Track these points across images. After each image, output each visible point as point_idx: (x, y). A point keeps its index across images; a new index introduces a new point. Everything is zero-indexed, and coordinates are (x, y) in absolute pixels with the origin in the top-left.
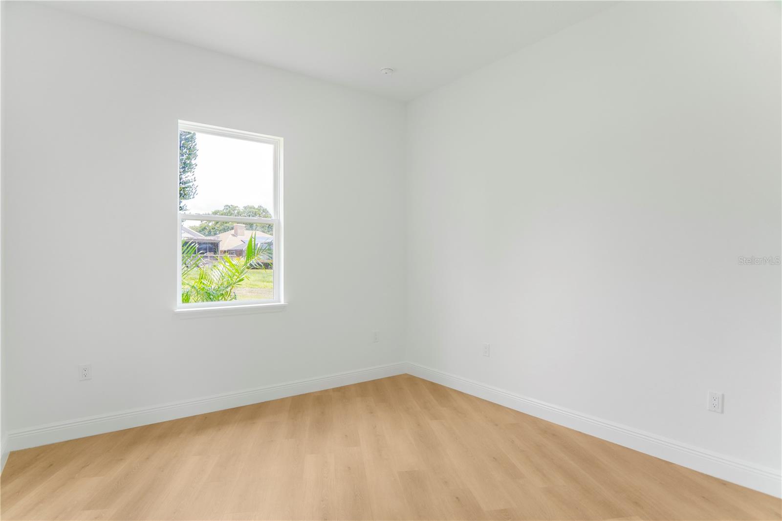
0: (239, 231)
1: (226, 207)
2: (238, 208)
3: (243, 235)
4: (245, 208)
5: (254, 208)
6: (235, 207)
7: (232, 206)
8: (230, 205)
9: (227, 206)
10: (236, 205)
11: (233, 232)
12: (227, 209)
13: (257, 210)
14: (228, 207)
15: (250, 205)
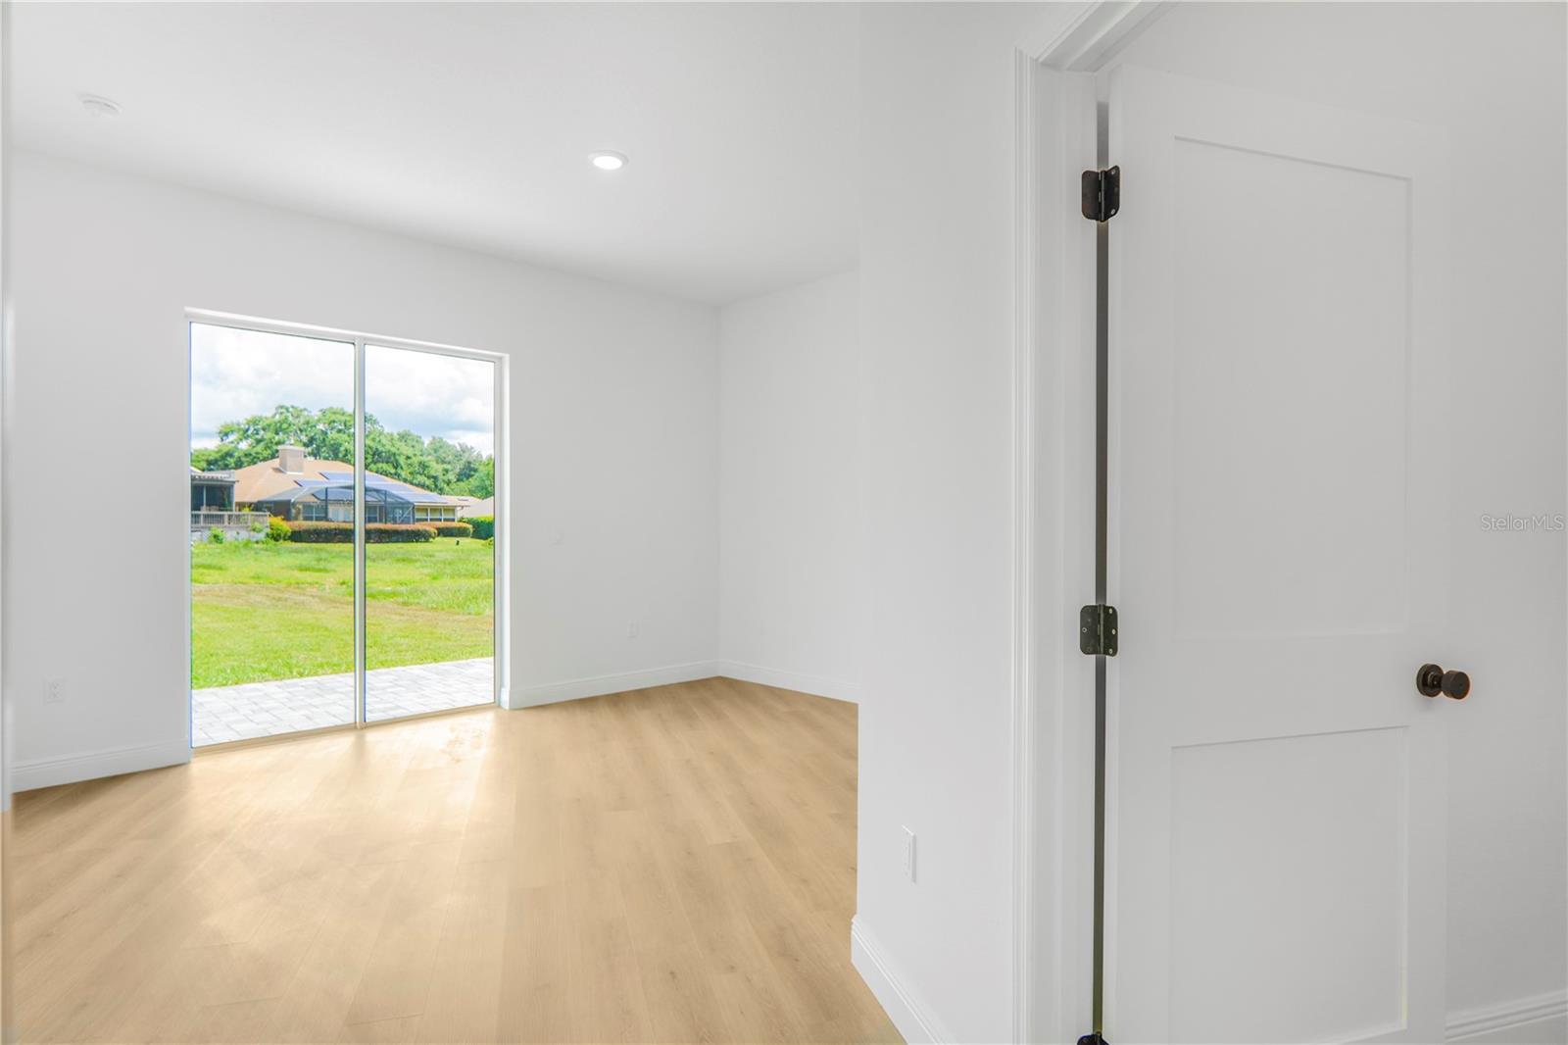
0: (290, 461)
1: (280, 410)
2: (306, 413)
3: (300, 468)
4: (324, 412)
5: (343, 414)
6: (301, 411)
7: (293, 407)
8: (288, 405)
9: (282, 407)
10: (302, 407)
11: (276, 463)
12: (281, 413)
13: (348, 418)
14: (283, 410)
15: (335, 407)
